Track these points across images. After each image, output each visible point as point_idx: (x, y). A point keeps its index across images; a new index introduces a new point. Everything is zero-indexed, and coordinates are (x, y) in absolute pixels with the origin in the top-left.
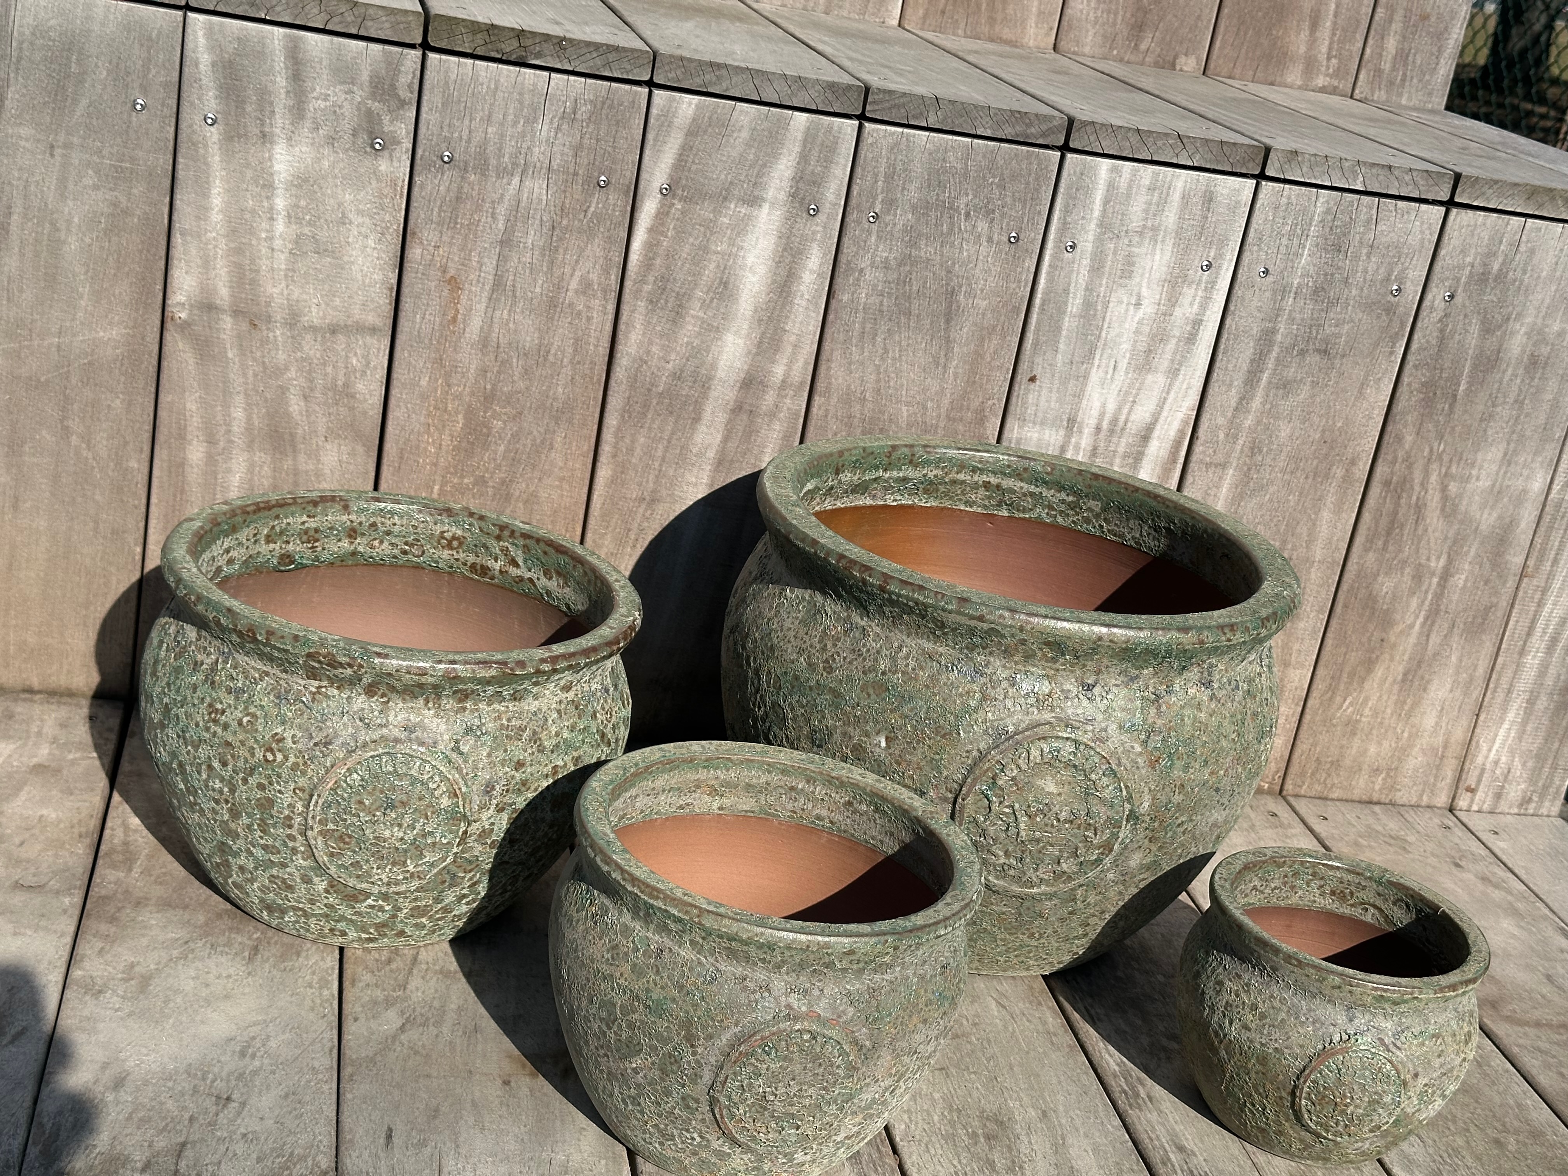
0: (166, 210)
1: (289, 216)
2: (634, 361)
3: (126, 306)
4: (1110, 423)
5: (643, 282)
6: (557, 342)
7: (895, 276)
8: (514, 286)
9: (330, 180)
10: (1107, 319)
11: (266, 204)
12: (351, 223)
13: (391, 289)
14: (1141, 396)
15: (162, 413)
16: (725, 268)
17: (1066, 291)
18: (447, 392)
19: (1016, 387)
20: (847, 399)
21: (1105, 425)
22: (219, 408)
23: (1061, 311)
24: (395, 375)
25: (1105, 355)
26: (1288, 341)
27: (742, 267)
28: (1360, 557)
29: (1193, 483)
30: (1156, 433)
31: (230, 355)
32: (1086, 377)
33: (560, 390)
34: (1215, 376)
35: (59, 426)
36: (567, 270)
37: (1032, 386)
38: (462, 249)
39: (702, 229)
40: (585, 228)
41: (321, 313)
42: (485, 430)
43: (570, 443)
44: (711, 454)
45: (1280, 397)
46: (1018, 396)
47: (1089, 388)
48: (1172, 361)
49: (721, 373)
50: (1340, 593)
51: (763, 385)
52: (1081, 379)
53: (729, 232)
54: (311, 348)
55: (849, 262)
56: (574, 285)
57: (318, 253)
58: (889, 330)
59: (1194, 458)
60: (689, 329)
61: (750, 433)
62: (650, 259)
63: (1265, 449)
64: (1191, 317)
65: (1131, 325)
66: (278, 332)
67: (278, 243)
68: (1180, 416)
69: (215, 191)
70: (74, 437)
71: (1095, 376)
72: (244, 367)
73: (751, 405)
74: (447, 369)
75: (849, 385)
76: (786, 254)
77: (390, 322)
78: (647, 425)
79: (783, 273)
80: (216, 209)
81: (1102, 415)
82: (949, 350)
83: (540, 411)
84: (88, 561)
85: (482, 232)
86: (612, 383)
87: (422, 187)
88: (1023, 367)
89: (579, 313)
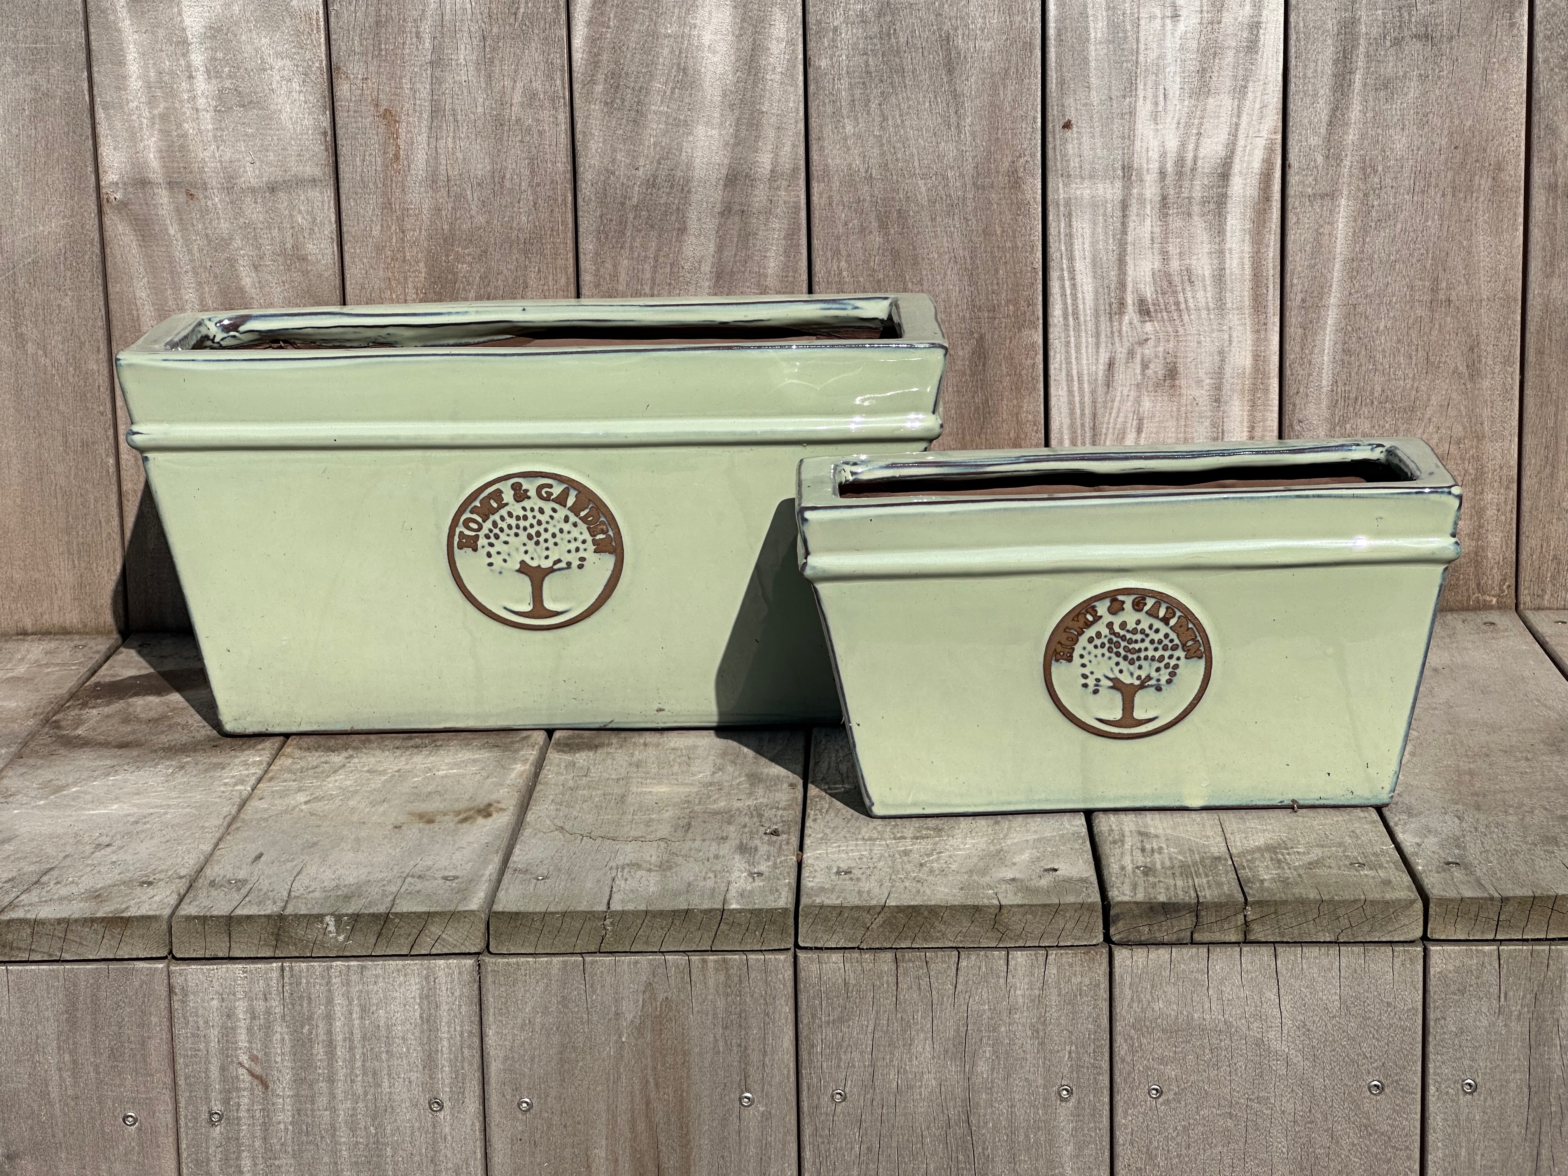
0: (86, 86)
1: (208, 71)
2: (599, 174)
3: (61, 195)
4: (1176, 163)
5: (593, 82)
6: (510, 165)
7: (876, 29)
8: (453, 110)
9: (243, 25)
10: (1142, 39)
11: (182, 62)
12: (271, 68)
13: (325, 134)
14: (1206, 126)
15: (113, 306)
16: (680, 52)
17: (1084, 14)
18: (402, 239)
19: (1050, 138)
20: (850, 181)
21: (1170, 168)
22: (169, 292)
23: (1083, 39)
24: (344, 229)
25: (1150, 84)
26: (1375, 31)
27: (699, 48)
28: (1542, 286)
29: (1298, 222)
30: (1236, 168)
31: (172, 232)
32: (1132, 113)
33: (524, 218)
34: (1292, 88)
35: (13, 334)
36: (508, 83)
37: (1068, 133)
38: (392, 77)
39: (646, 12)
40: (518, 32)
41: (257, 172)
42: (450, 277)
43: (545, 278)
44: (706, 268)
45: (1383, 100)
46: (1054, 148)
47: (1139, 126)
48: (1235, 77)
49: (698, 173)
50: (1528, 335)
51: (751, 179)
52: (1127, 117)
53: (677, 11)
54: (254, 211)
55: (819, 22)
56: (517, 98)
57: (244, 106)
58: (882, 93)
59: (1291, 191)
60: (654, 128)
61: (746, 236)
62: (596, 55)
63: (1380, 168)
64: (1246, 21)
65: (1172, 44)
66: (217, 200)
67: (201, 102)
68: (1261, 143)
69: (130, 57)
70: (30, 344)
71: (1144, 110)
72: (187, 243)
73: (741, 204)
74: (399, 213)
75: (850, 165)
76: (745, 25)
77: (329, 170)
78: (628, 245)
79: (747, 45)
80: (135, 76)
81: (1163, 155)
82: (959, 105)
83: (507, 246)
84: (62, 481)
85: (409, 55)
86: (580, 202)
87: (337, 16)
88: (1053, 112)
89: (529, 129)
